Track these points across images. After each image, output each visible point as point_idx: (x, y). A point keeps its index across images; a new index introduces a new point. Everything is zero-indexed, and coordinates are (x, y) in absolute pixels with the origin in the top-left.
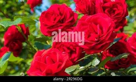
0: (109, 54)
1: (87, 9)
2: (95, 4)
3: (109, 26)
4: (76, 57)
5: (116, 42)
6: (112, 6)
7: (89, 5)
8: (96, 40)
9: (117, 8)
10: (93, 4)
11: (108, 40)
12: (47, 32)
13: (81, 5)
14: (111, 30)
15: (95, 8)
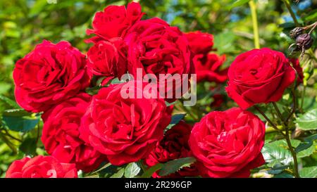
0: (161, 150)
1: (110, 68)
2: (126, 55)
3: (154, 109)
4: (92, 156)
5: (173, 125)
6: (161, 57)
7: (115, 59)
8: (128, 138)
9: (172, 61)
10: (123, 55)
11: (151, 138)
12: (30, 104)
13: (99, 58)
14: (157, 117)
15: (127, 64)
